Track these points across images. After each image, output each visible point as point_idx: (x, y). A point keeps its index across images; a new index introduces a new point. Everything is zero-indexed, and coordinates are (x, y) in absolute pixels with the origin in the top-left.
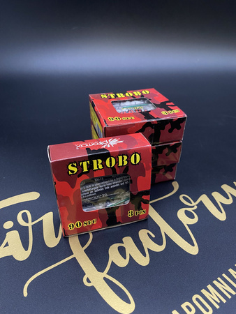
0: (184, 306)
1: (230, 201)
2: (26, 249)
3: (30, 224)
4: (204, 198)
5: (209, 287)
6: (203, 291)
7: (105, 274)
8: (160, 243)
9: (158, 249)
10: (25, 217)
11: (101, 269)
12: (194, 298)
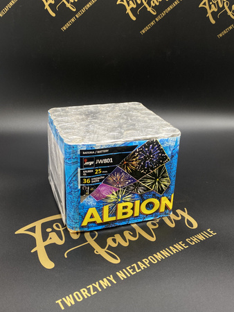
0: (144, 260)
2: (62, 240)
3: (61, 229)
5: (158, 253)
6: (154, 255)
7: (105, 249)
8: (136, 237)
9: (134, 239)
10: (57, 226)
11: (103, 246)
12: (149, 258)
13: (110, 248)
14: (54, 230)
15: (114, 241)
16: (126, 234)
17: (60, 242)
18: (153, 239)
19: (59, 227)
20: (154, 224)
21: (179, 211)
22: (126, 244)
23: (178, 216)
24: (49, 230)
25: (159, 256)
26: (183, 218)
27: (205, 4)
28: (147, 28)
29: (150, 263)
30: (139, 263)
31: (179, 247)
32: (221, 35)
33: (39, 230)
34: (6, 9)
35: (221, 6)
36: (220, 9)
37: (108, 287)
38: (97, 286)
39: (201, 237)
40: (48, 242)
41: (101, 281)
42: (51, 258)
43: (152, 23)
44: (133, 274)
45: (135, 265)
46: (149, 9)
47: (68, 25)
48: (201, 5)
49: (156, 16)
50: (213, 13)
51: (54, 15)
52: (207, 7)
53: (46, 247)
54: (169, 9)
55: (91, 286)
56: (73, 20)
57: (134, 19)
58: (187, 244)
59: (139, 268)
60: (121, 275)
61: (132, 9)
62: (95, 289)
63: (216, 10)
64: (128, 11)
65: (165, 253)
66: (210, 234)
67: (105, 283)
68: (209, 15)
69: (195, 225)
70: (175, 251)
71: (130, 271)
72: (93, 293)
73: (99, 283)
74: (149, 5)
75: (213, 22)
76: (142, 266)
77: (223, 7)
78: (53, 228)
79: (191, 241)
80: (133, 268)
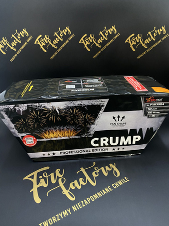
0: (87, 199)
1: (110, 170)
2: (46, 183)
3: (47, 177)
4: (102, 169)
5: (96, 194)
6: (94, 195)
7: (68, 191)
8: (85, 182)
9: (84, 184)
10: (45, 174)
11: (67, 190)
12: (90, 197)
13: (71, 190)
14: (43, 177)
15: (74, 185)
16: (81, 180)
17: (45, 185)
18: (94, 184)
19: (46, 175)
20: (96, 174)
21: (111, 165)
22: (79, 187)
23: (110, 168)
24: (41, 177)
25: (96, 196)
26: (113, 169)
27: (128, 41)
28: (97, 55)
29: (91, 200)
30: (85, 200)
31: (108, 190)
32: (139, 57)
33: (35, 177)
34: (20, 50)
35: (138, 41)
36: (137, 43)
37: (66, 216)
38: (61, 215)
39: (120, 183)
40: (40, 185)
41: (63, 212)
42: (40, 196)
43: (99, 52)
44: (80, 208)
45: (82, 202)
46: (97, 45)
47: (54, 56)
48: (126, 42)
49: (101, 48)
50: (133, 45)
51: (45, 51)
52: (130, 42)
53: (38, 189)
54: (108, 44)
55: (58, 215)
56: (56, 53)
57: (89, 50)
58: (112, 188)
59: (84, 204)
60: (74, 208)
61: (87, 45)
62: (60, 217)
63: (135, 44)
64: (86, 46)
65: (99, 194)
66: (126, 180)
67: (65, 213)
68: (131, 46)
69: (119, 175)
70: (105, 193)
71: (79, 206)
72: (58, 220)
73: (62, 213)
74: (97, 43)
75: (134, 50)
76: (86, 203)
77: (139, 42)
78: (43, 176)
79: (115, 186)
80: (81, 204)
